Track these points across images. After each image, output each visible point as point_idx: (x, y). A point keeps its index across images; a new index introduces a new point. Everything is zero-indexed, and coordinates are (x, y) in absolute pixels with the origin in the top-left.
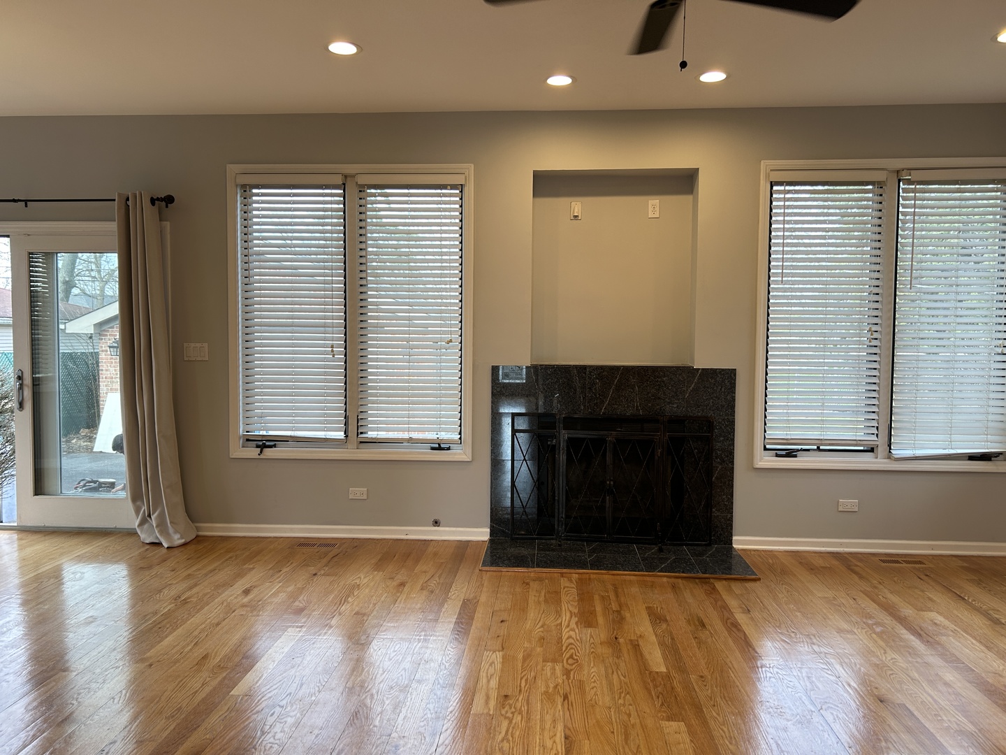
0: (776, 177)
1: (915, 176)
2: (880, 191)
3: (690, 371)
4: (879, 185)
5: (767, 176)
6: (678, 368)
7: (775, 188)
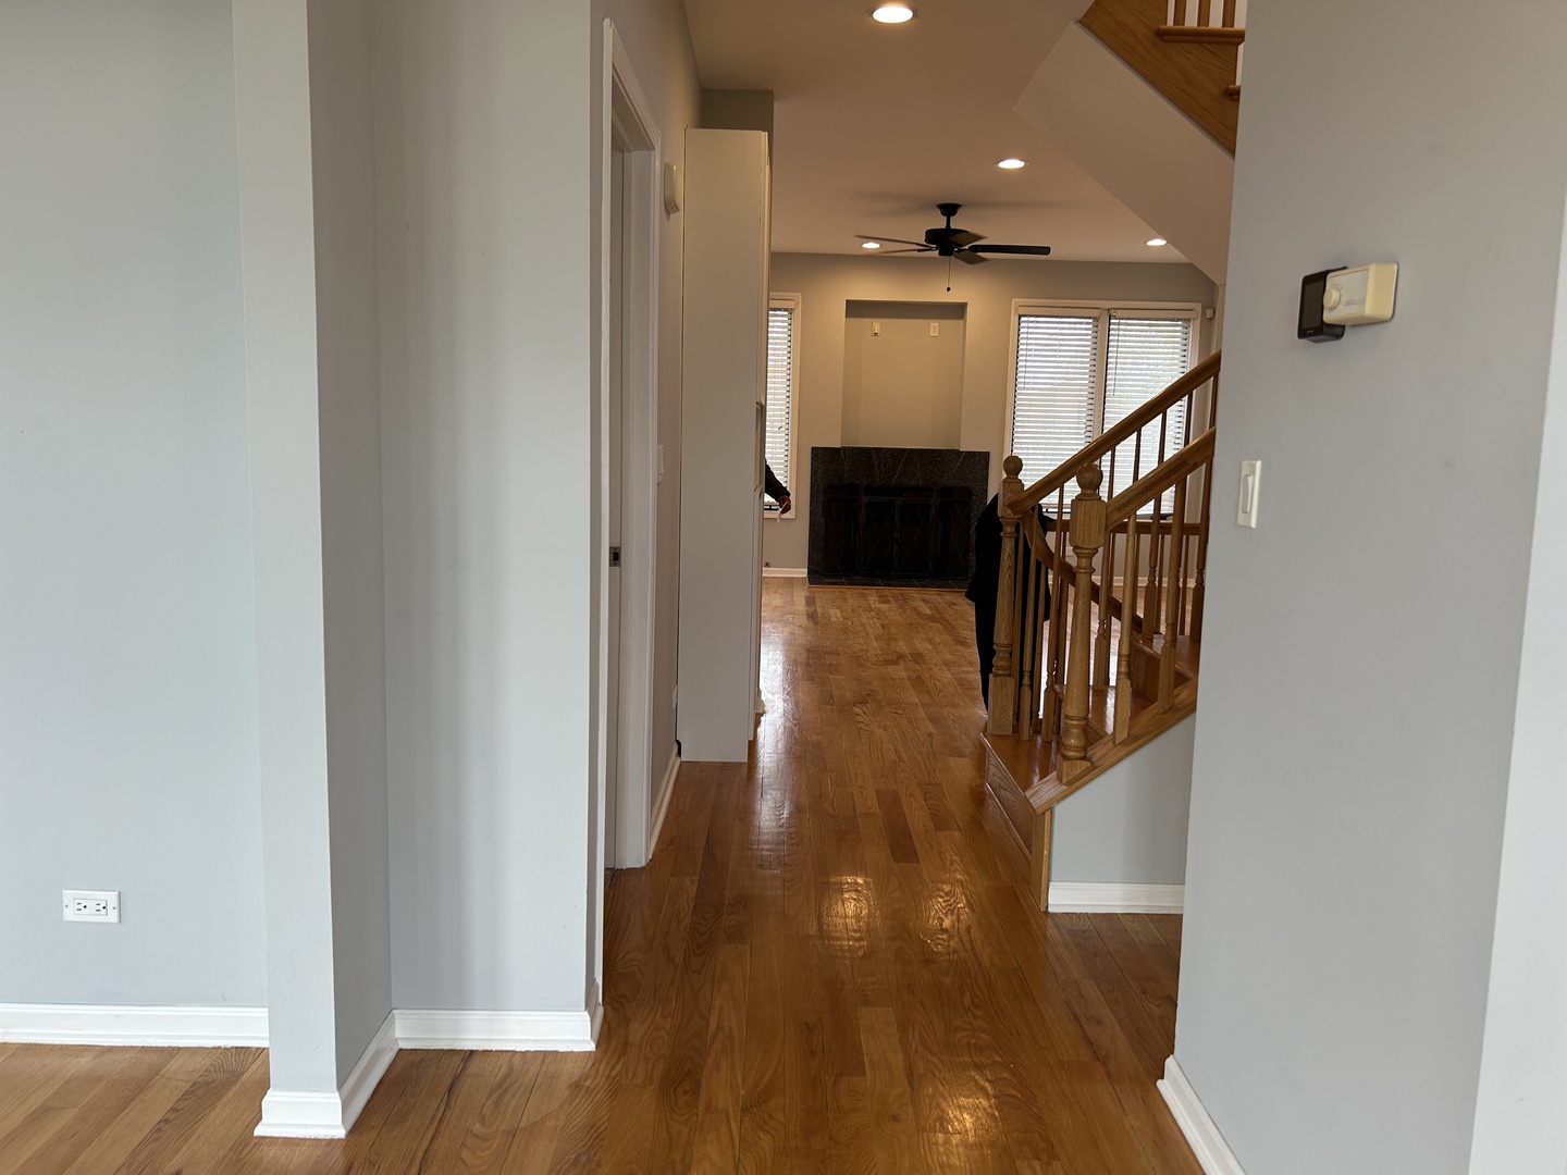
0: (1022, 311)
1: (1118, 313)
2: (1096, 323)
3: (958, 453)
4: (1096, 319)
5: (1016, 310)
6: (948, 450)
7: (1023, 319)
